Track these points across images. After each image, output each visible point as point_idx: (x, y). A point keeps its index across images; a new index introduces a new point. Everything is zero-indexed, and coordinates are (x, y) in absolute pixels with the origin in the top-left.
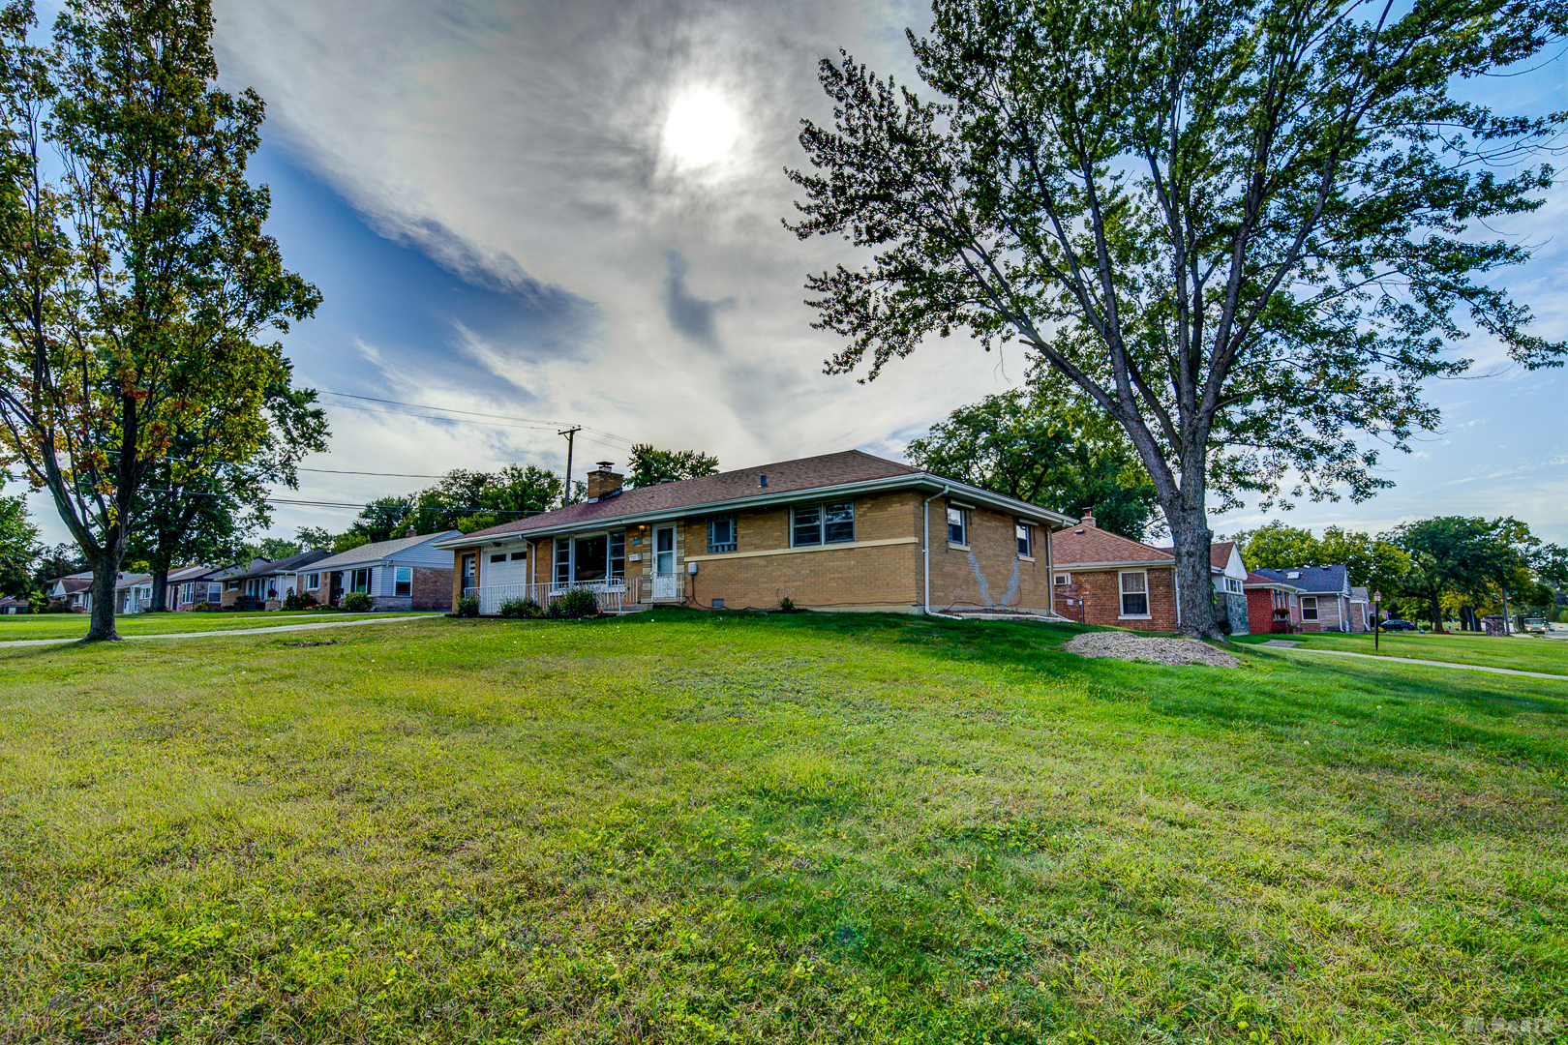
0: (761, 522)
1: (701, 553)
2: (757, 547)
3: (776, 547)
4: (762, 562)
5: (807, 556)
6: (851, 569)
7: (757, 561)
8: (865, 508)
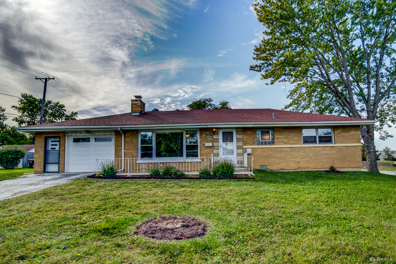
0: (288, 133)
1: (253, 144)
2: (285, 143)
3: (296, 144)
4: (288, 150)
5: (312, 148)
6: (333, 154)
7: (286, 149)
8: (339, 131)
